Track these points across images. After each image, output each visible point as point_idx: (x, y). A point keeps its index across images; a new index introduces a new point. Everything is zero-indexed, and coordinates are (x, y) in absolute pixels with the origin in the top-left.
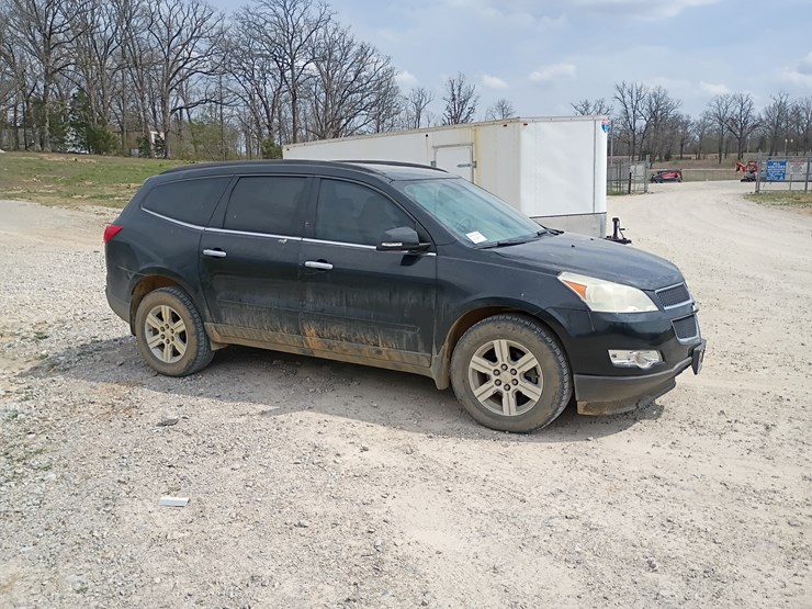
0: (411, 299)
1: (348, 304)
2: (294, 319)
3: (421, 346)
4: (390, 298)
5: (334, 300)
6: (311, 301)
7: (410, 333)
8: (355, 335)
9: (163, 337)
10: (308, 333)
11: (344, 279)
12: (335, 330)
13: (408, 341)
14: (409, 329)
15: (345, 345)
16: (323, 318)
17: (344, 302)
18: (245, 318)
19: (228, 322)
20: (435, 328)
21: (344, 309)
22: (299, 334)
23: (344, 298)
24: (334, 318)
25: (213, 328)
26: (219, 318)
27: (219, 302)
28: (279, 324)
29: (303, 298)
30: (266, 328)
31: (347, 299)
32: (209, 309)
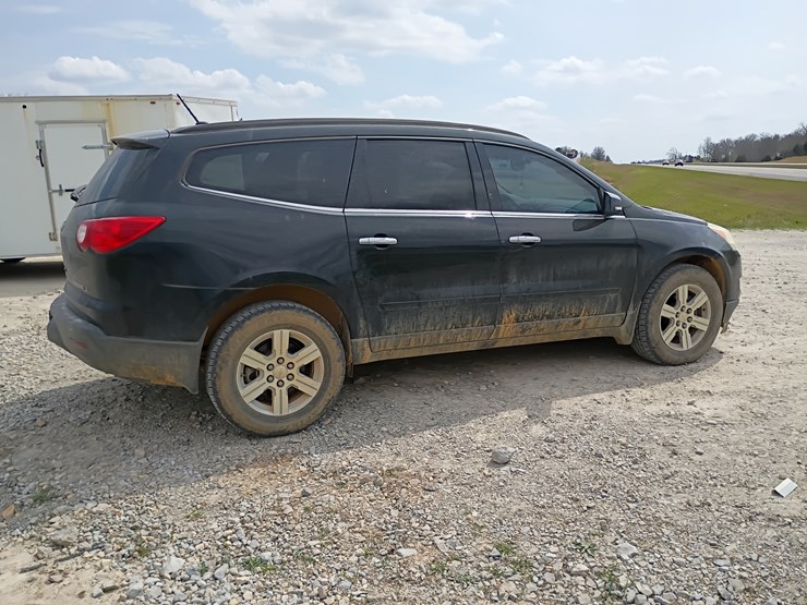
0: (617, 260)
1: (555, 278)
2: (492, 308)
3: (619, 306)
4: (598, 263)
5: (540, 276)
6: (514, 283)
7: (613, 296)
8: (560, 308)
9: (270, 379)
10: (505, 319)
11: (552, 251)
12: (539, 309)
13: (610, 304)
14: (613, 291)
15: (544, 323)
16: (525, 299)
17: (552, 276)
18: (422, 320)
19: (393, 330)
20: (635, 286)
21: (551, 283)
22: (493, 323)
23: (552, 272)
24: (541, 296)
25: (366, 345)
26: (378, 329)
27: (382, 307)
28: (470, 317)
29: (504, 280)
30: (450, 326)
31: (554, 274)
32: (365, 319)
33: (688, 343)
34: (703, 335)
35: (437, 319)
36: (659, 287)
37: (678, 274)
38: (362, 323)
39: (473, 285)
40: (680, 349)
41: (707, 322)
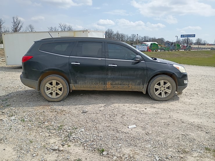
0: (140, 72)
1: (121, 75)
2: (104, 81)
3: (141, 84)
4: (134, 73)
5: (117, 74)
6: (110, 75)
7: (139, 81)
8: (123, 83)
9: (52, 90)
10: (108, 84)
11: (120, 69)
12: (117, 82)
13: (138, 83)
14: (139, 80)
15: (119, 86)
16: (113, 79)
17: (120, 75)
18: (86, 82)
19: (79, 83)
20: (146, 79)
21: (120, 76)
22: (105, 84)
23: (120, 74)
24: (117, 79)
25: (73, 86)
26: (76, 82)
27: (77, 78)
28: (98, 82)
29: (107, 74)
30: (93, 84)
31: (121, 74)
32: (73, 80)
33: (163, 96)
34: (169, 94)
35: (90, 82)
36: (154, 80)
37: (160, 77)
38: (72, 81)
39: (99, 75)
40: (161, 97)
41: (171, 91)
